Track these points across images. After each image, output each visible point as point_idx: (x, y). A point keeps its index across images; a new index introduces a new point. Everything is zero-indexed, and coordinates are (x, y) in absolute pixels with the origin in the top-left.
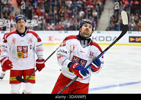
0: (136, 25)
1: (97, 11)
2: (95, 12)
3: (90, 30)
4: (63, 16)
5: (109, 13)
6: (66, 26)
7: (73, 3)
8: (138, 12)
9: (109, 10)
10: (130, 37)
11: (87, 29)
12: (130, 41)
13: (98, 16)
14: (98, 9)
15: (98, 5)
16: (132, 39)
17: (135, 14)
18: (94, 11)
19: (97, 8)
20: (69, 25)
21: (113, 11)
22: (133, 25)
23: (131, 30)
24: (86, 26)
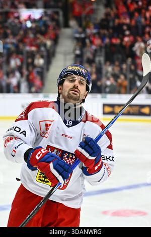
0: (114, 83)
1: (42, 57)
2: (38, 59)
3: (82, 89)
5: (65, 60)
8: (118, 59)
9: (65, 54)
10: (104, 105)
11: (75, 87)
12: (104, 113)
13: (45, 67)
14: (45, 54)
15: (45, 45)
16: (108, 109)
17: (112, 62)
18: (38, 56)
19: (42, 51)
21: (72, 56)
22: (108, 83)
23: (106, 93)
24: (73, 81)
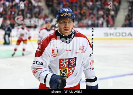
4: (85, 15)
6: (87, 24)
7: (93, 4)
20: (90, 23)
